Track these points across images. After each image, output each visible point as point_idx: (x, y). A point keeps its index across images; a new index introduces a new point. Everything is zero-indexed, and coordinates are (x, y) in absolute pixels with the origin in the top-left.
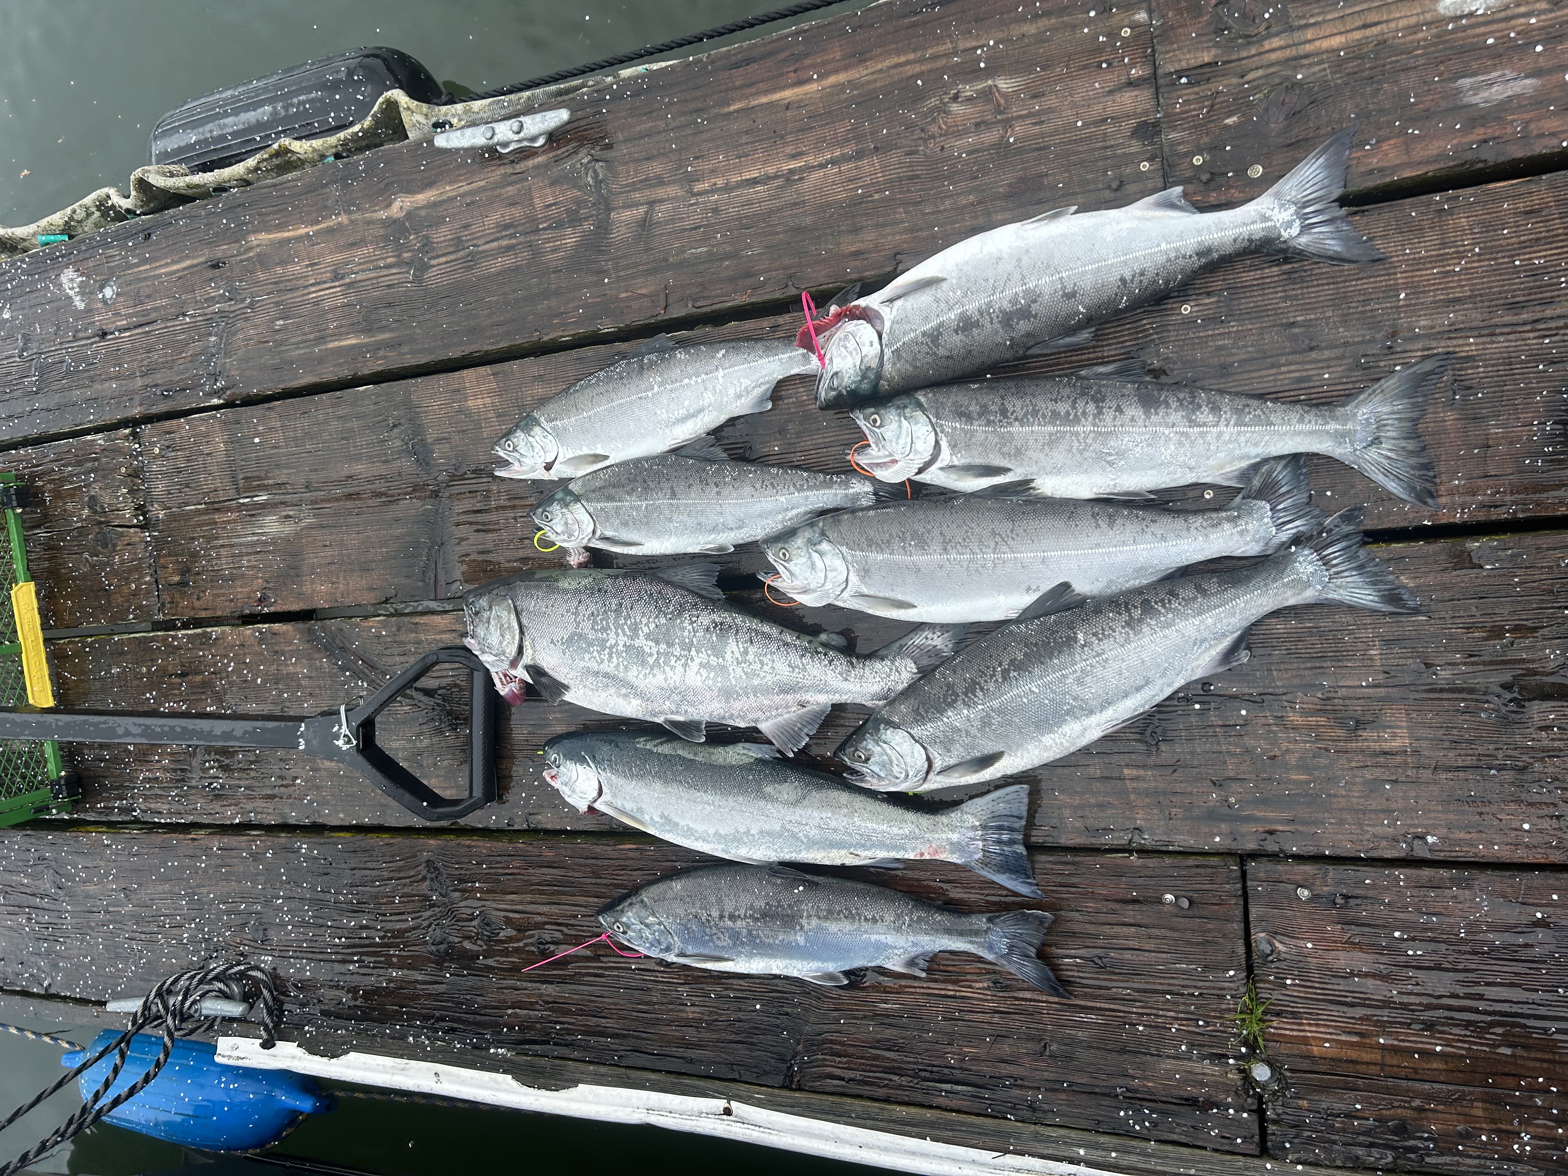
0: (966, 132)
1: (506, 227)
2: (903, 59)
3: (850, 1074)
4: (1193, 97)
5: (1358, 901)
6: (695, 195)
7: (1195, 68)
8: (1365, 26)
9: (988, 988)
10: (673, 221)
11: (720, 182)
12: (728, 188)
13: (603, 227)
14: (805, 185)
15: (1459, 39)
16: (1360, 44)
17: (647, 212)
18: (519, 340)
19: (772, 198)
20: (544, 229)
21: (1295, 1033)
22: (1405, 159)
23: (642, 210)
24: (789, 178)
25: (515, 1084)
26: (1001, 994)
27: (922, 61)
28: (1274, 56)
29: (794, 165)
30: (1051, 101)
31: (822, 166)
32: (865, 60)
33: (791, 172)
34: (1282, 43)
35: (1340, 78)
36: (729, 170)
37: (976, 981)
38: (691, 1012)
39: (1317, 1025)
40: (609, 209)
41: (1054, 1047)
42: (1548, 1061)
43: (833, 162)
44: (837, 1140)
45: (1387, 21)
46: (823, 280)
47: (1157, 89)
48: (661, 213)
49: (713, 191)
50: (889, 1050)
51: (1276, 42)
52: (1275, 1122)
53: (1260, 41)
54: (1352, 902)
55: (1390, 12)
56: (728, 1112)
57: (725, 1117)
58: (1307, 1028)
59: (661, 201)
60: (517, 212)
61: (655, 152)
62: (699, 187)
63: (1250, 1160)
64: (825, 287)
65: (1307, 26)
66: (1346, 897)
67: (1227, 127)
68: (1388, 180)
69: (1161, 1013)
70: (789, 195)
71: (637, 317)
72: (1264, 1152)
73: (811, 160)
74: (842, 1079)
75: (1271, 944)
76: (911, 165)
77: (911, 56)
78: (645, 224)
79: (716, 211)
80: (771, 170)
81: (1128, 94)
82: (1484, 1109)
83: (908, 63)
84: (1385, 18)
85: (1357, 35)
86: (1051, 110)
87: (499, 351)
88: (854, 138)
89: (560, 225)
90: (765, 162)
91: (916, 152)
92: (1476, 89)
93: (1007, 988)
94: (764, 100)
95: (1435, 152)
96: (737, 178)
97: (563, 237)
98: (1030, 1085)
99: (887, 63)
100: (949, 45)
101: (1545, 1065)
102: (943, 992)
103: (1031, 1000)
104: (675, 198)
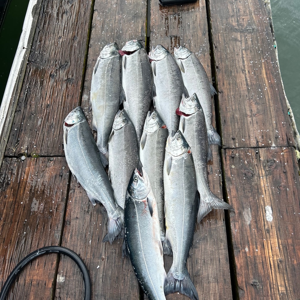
0: (250, 108)
1: (239, 10)
2: (269, 95)
3: (30, 74)
4: (253, 155)
5: (61, 179)
6: (242, 50)
7: (259, 155)
8: (265, 191)
9: (47, 103)
10: (236, 46)
11: (244, 56)
12: (243, 57)
13: (236, 30)
14: (242, 74)
15: (260, 209)
16: (261, 189)
17: (239, 40)
18: (211, 12)
19: (239, 67)
20: (237, 18)
21: (32, 164)
22: (232, 197)
23: (240, 39)
24: (243, 71)
25: (34, 4)
26: (46, 106)
27: (269, 99)
28: (260, 172)
29: (247, 71)
30: (255, 126)
31: (246, 77)
32: (270, 88)
33: (245, 71)
34: (263, 174)
35: (253, 185)
36: (247, 58)
37: (49, 101)
38: (47, 42)
39: (33, 169)
40: (241, 32)
41: (33, 116)
42: (20, 214)
43: (246, 80)
44: (15, 70)
45: (266, 195)
46: (218, 77)
47: (256, 148)
48: (239, 43)
49: (242, 54)
50: (35, 82)
51: (264, 172)
52: (12, 160)
53: (264, 169)
54: (61, 177)
55: (268, 196)
56: (24, 48)
57: (23, 48)
58: (32, 167)
59: (241, 43)
60: (242, 13)
61: (253, 43)
62: (244, 52)
63: (4, 153)
64: (217, 77)
65: (267, 179)
66: (62, 176)
67: (245, 161)
68: (228, 193)
69: (39, 138)
70: (239, 70)
71: (214, 37)
72: (5, 156)
73: (247, 75)
74: (29, 73)
75: (52, 160)
76: (243, 96)
77: (270, 97)
78: (236, 40)
79: (238, 54)
80: (246, 67)
81: (255, 141)
82: (11, 201)
83: (268, 97)
84: (267, 195)
85: (263, 189)
86: (253, 126)
87: (209, 8)
88: (252, 84)
89: (238, 21)
90: (248, 65)
91: (247, 97)
92: (247, 212)
93: (47, 107)
94: (263, 66)
95: (233, 203)
96: (245, 59)
97: (235, 22)
98: (25, 111)
99: (269, 92)
100: (272, 105)
101: (20, 213)
102: (47, 94)
103: (44, 112)
104: (241, 46)
